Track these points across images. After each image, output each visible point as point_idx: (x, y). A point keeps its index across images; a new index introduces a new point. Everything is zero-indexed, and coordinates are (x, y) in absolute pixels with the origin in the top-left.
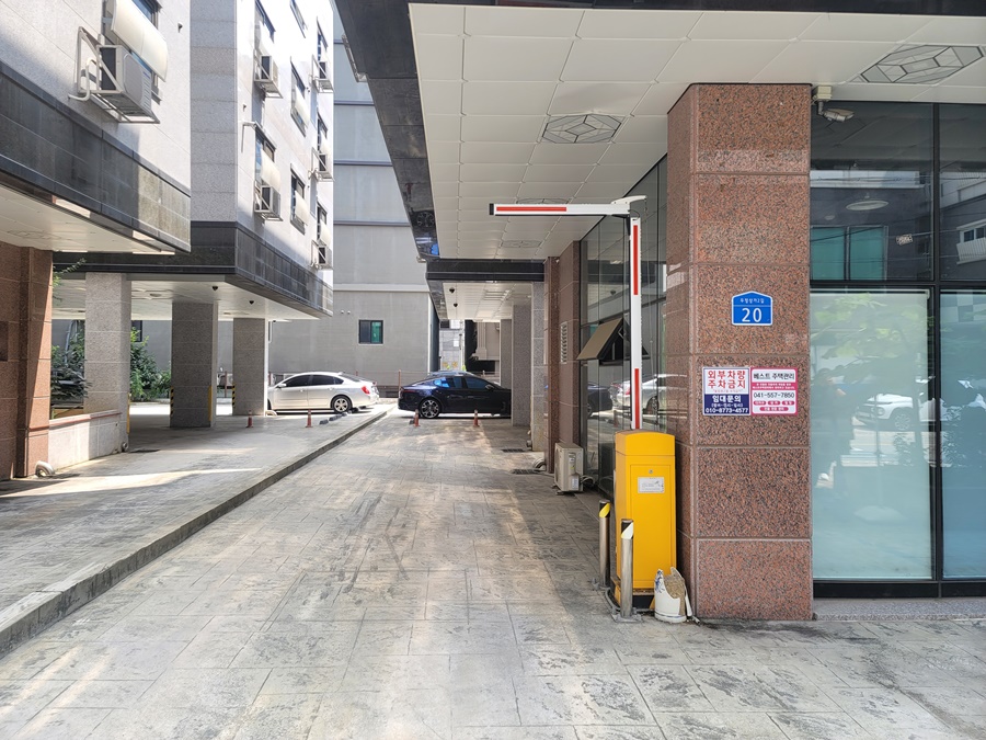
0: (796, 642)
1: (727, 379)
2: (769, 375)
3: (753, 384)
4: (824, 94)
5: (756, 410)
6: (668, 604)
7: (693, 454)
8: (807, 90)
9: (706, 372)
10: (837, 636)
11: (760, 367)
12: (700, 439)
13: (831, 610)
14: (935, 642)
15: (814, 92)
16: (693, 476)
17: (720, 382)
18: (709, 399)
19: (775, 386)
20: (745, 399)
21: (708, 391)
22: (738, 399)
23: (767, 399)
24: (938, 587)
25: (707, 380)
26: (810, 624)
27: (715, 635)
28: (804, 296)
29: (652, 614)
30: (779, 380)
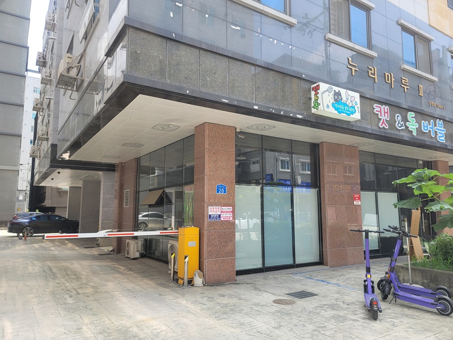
0: (234, 286)
1: (215, 210)
2: (225, 209)
3: (222, 211)
4: (238, 130)
5: (222, 219)
6: (198, 281)
7: (205, 233)
8: (234, 128)
9: (209, 207)
10: (243, 284)
11: (223, 206)
12: (207, 228)
13: (240, 278)
14: (266, 282)
15: (236, 129)
16: (205, 240)
17: (213, 211)
18: (210, 215)
19: (227, 212)
20: (219, 215)
21: (210, 213)
22: (218, 216)
23: (225, 216)
24: (264, 270)
25: (210, 210)
26: (235, 282)
27: (213, 287)
28: (234, 186)
29: (193, 285)
30: (228, 210)
